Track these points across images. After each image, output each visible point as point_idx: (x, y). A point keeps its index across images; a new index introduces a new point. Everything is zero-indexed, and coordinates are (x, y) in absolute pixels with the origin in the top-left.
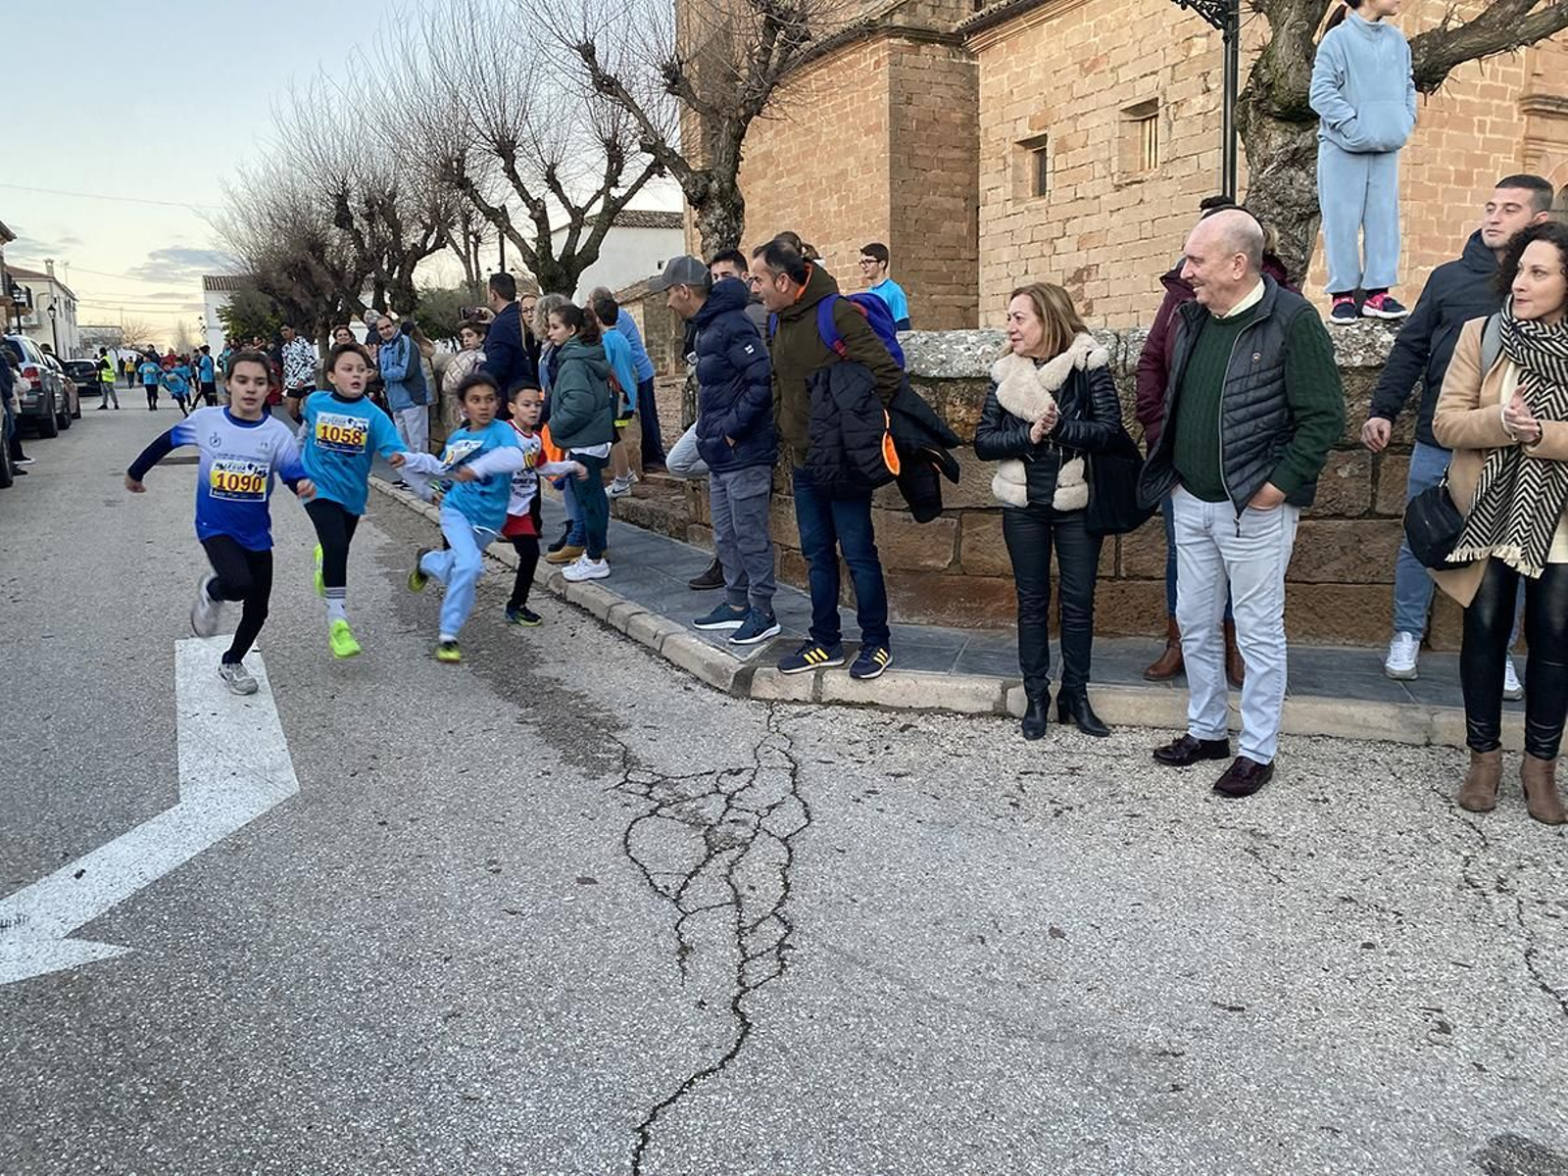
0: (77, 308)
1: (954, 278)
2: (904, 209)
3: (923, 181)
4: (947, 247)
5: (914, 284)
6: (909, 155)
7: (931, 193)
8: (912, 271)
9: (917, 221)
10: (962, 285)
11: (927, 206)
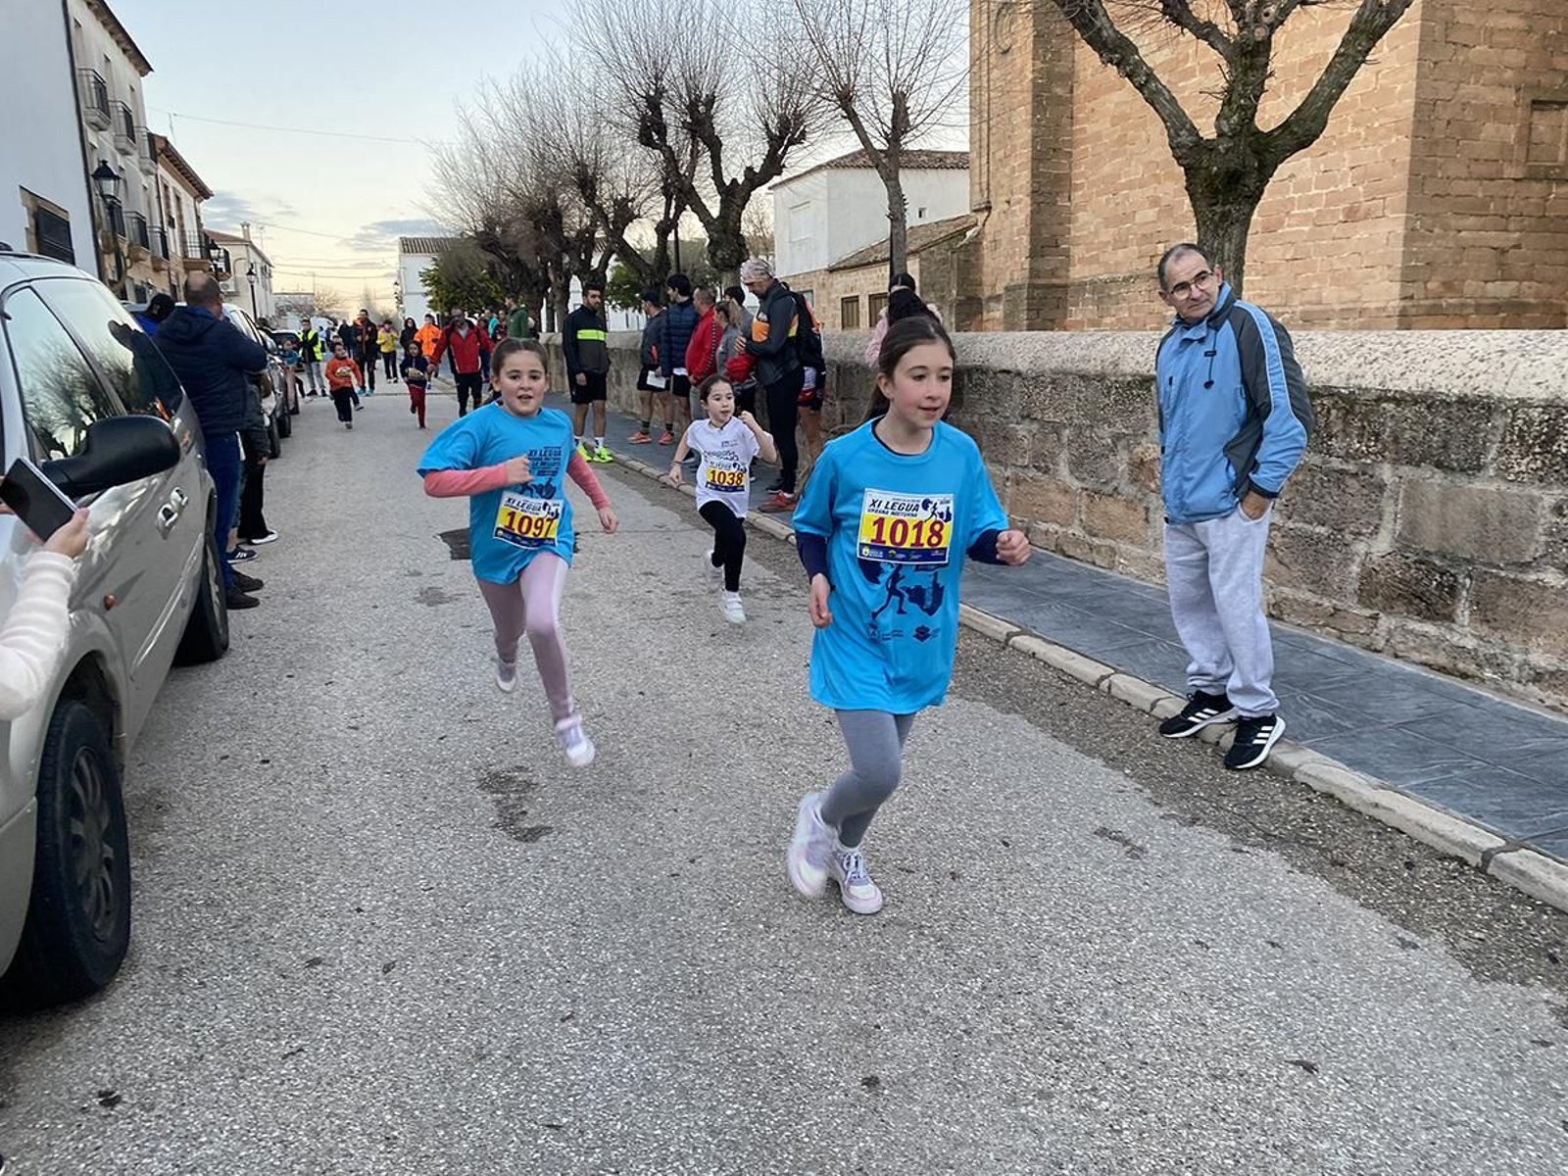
0: (273, 274)
1: (1492, 205)
2: (1435, 104)
3: (1463, 63)
4: (1486, 160)
5: (1437, 215)
6: (1447, 23)
7: (1472, 80)
8: (1437, 195)
9: (1449, 122)
10: (1502, 216)
11: (1464, 100)
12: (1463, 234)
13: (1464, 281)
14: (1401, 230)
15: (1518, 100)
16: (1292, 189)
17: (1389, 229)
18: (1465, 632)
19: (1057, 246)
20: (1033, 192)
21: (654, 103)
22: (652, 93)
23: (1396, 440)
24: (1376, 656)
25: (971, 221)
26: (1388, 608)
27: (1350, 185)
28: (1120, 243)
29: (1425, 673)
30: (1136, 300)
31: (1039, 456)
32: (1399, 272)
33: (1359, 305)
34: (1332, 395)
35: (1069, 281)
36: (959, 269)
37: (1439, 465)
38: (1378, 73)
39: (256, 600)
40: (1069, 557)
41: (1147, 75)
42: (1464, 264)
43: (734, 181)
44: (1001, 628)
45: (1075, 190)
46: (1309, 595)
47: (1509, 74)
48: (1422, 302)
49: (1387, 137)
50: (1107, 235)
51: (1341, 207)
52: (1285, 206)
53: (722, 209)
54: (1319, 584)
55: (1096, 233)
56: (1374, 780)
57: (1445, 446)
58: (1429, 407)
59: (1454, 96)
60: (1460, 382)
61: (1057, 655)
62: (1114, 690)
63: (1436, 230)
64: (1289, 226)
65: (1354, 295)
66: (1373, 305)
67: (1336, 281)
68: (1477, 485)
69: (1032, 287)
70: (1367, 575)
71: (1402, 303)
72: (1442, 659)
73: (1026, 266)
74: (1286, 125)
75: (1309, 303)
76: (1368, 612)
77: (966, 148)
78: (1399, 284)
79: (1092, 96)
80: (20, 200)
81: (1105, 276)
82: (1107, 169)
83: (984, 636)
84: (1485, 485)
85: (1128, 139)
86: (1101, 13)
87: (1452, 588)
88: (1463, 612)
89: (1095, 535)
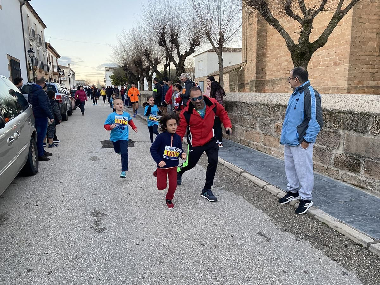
0: (75, 76)
1: (371, 62)
2: (356, 37)
3: (363, 27)
4: (369, 51)
5: (357, 64)
6: (359, 18)
7: (365, 32)
8: (357, 60)
9: (360, 42)
10: (373, 65)
11: (364, 36)
12: (363, 69)
13: (364, 81)
14: (348, 68)
15: (377, 36)
16: (320, 58)
17: (344, 68)
18: (362, 176)
19: (263, 71)
20: (257, 58)
21: (163, 35)
22: (162, 33)
23: (344, 123)
24: (338, 181)
25: (242, 65)
26: (342, 168)
27: (335, 57)
28: (278, 71)
29: (352, 186)
30: (282, 84)
31: (252, 124)
32: (347, 78)
33: (337, 86)
34: (327, 111)
35: (266, 80)
36: (239, 76)
37: (355, 130)
38: (342, 30)
39: (49, 159)
40: (259, 151)
41: (281, 28)
42: (364, 76)
43: (182, 54)
44: (239, 170)
45: (267, 58)
46: (320, 164)
47: (375, 30)
48: (353, 86)
49: (344, 45)
50: (275, 69)
51: (333, 62)
52: (319, 62)
53: (179, 61)
54: (323, 161)
55: (272, 68)
56: (337, 219)
57: (357, 125)
58: (353, 115)
59: (361, 35)
60: (361, 108)
61: (253, 179)
62: (267, 189)
63: (356, 68)
64: (320, 67)
65: (336, 84)
66: (341, 86)
67: (331, 80)
68: (366, 136)
69: (257, 81)
70: (336, 159)
71: (348, 86)
72: (356, 183)
73: (255, 76)
74: (317, 41)
75: (325, 86)
76: (336, 169)
77: (241, 47)
78: (347, 81)
79: (272, 35)
80: (7, 57)
81: (275, 79)
82: (275, 52)
83: (235, 172)
84: (368, 136)
85: (280, 45)
86: (269, 12)
87: (359, 164)
88: (362, 171)
89: (266, 145)
